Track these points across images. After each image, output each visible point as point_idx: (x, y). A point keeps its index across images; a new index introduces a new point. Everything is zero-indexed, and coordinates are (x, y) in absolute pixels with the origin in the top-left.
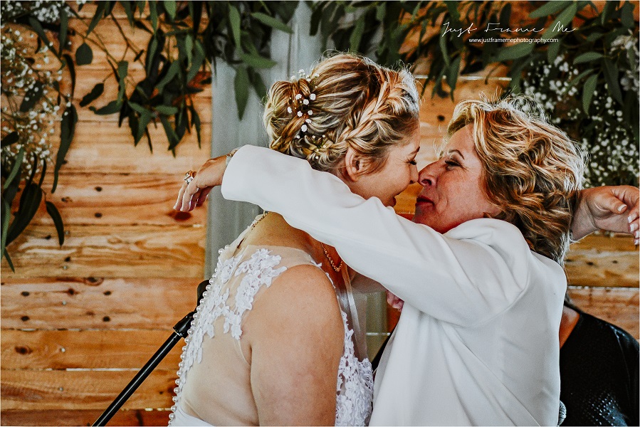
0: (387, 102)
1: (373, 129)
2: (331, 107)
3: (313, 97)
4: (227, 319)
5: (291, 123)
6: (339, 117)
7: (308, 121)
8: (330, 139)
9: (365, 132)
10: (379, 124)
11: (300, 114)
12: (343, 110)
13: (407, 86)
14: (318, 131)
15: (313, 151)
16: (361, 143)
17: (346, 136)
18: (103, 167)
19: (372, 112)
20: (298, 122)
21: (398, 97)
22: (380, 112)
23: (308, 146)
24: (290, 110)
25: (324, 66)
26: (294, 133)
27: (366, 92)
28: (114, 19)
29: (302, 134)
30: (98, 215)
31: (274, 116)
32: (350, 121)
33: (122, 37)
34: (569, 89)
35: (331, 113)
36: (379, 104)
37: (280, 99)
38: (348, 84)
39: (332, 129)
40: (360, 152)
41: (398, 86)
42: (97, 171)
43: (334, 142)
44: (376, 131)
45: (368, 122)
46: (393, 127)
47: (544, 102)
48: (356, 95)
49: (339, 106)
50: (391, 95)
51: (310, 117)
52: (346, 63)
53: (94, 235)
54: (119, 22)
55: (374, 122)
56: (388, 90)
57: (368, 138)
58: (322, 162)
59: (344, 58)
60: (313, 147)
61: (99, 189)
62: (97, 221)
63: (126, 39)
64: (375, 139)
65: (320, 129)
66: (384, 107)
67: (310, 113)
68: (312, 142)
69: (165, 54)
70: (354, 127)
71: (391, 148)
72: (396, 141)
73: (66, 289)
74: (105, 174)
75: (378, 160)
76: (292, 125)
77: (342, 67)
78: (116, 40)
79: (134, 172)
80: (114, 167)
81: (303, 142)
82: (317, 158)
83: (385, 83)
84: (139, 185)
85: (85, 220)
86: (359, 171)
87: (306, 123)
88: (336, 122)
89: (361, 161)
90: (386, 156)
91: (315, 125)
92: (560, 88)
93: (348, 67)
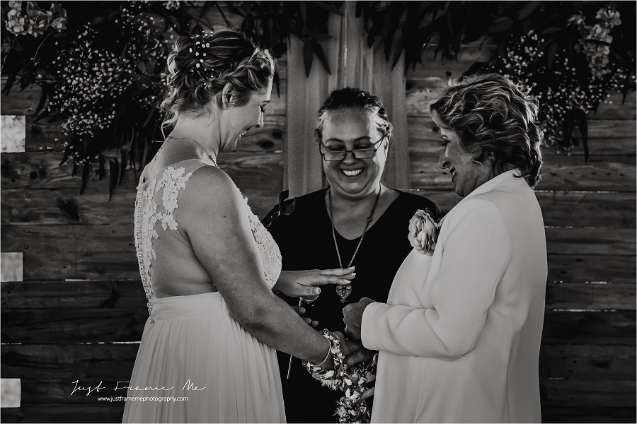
0: (257, 59)
4: (162, 221)
5: (190, 60)
6: (223, 62)
7: (202, 61)
9: (240, 74)
11: (197, 54)
12: (227, 57)
15: (202, 82)
16: (236, 81)
17: (225, 76)
19: (246, 63)
20: (195, 60)
22: (252, 64)
23: (198, 78)
24: (191, 51)
26: (190, 68)
28: (218, 7)
29: (196, 69)
31: (177, 54)
32: (230, 65)
34: (538, 52)
35: (219, 57)
36: (252, 58)
39: (218, 69)
40: (235, 86)
43: (217, 77)
44: (246, 75)
45: (242, 68)
46: (258, 77)
47: (521, 62)
48: (237, 50)
49: (224, 54)
51: (203, 58)
55: (247, 70)
57: (241, 79)
60: (201, 79)
63: (227, 21)
65: (209, 67)
66: (255, 62)
67: (205, 55)
68: (202, 74)
70: (233, 69)
75: (243, 97)
76: (190, 62)
81: (195, 75)
86: (230, 102)
87: (200, 62)
88: (221, 65)
89: (232, 96)
90: (249, 96)
91: (206, 64)
92: (532, 52)
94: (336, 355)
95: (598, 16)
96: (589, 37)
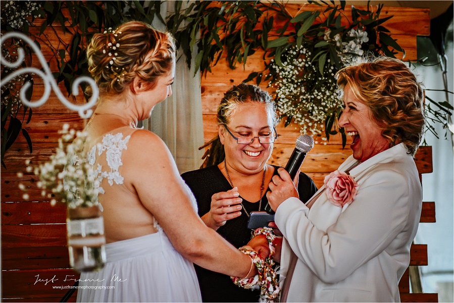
0: (160, 51)
1: (151, 66)
2: (128, 52)
3: (118, 45)
5: (104, 59)
6: (132, 58)
7: (114, 59)
8: (125, 70)
9: (146, 68)
10: (154, 63)
11: (110, 54)
12: (135, 54)
13: (170, 42)
14: (119, 65)
15: (116, 76)
16: (143, 74)
17: (135, 69)
18: (47, 110)
19: (150, 57)
20: (108, 59)
21: (165, 48)
22: (155, 57)
23: (112, 73)
24: (104, 52)
25: (124, 27)
26: (105, 65)
27: (148, 45)
28: (52, 27)
29: (110, 66)
30: (46, 137)
31: (94, 54)
32: (138, 61)
33: (56, 37)
34: (306, 63)
35: (128, 55)
36: (155, 52)
37: (98, 45)
38: (137, 40)
39: (128, 64)
40: (142, 79)
41: (165, 42)
42: (45, 112)
43: (128, 72)
44: (152, 68)
45: (148, 62)
46: (162, 66)
48: (142, 46)
49: (132, 52)
50: (162, 47)
51: (115, 56)
52: (137, 27)
53: (44, 148)
54: (55, 28)
55: (151, 63)
56: (160, 45)
57: (147, 71)
58: (121, 83)
59: (135, 23)
60: (115, 74)
61: (46, 122)
62: (46, 140)
63: (59, 38)
64: (151, 72)
65: (121, 64)
66: (158, 54)
67: (116, 54)
68: (115, 71)
69: (80, 46)
70: (140, 64)
71: (159, 77)
72: (162, 74)
73: (30, 179)
74: (49, 114)
75: (152, 83)
76: (105, 60)
77: (134, 29)
78: (53, 38)
79: (66, 112)
80: (54, 110)
81: (110, 70)
82: (118, 80)
83: (159, 40)
84: (69, 120)
85: (39, 140)
86: (140, 89)
87: (113, 60)
88: (130, 61)
89: (142, 84)
90: (156, 81)
91: (118, 61)
93: (138, 29)
94: (257, 263)
95: (352, 35)
96: (346, 51)
